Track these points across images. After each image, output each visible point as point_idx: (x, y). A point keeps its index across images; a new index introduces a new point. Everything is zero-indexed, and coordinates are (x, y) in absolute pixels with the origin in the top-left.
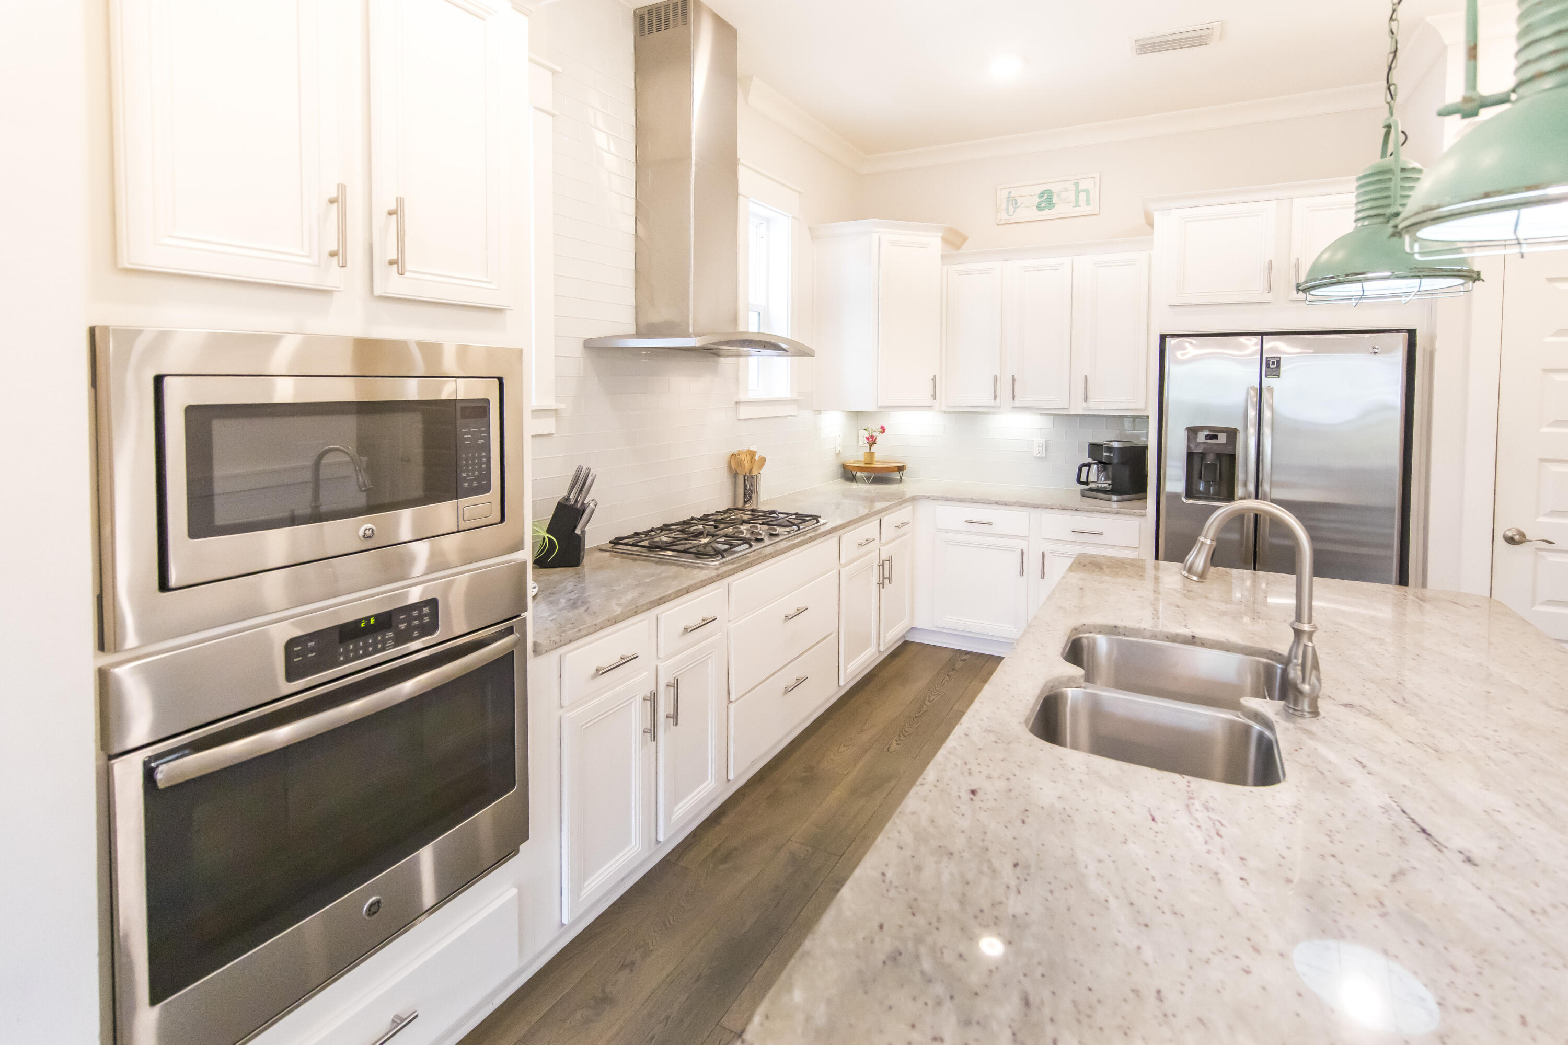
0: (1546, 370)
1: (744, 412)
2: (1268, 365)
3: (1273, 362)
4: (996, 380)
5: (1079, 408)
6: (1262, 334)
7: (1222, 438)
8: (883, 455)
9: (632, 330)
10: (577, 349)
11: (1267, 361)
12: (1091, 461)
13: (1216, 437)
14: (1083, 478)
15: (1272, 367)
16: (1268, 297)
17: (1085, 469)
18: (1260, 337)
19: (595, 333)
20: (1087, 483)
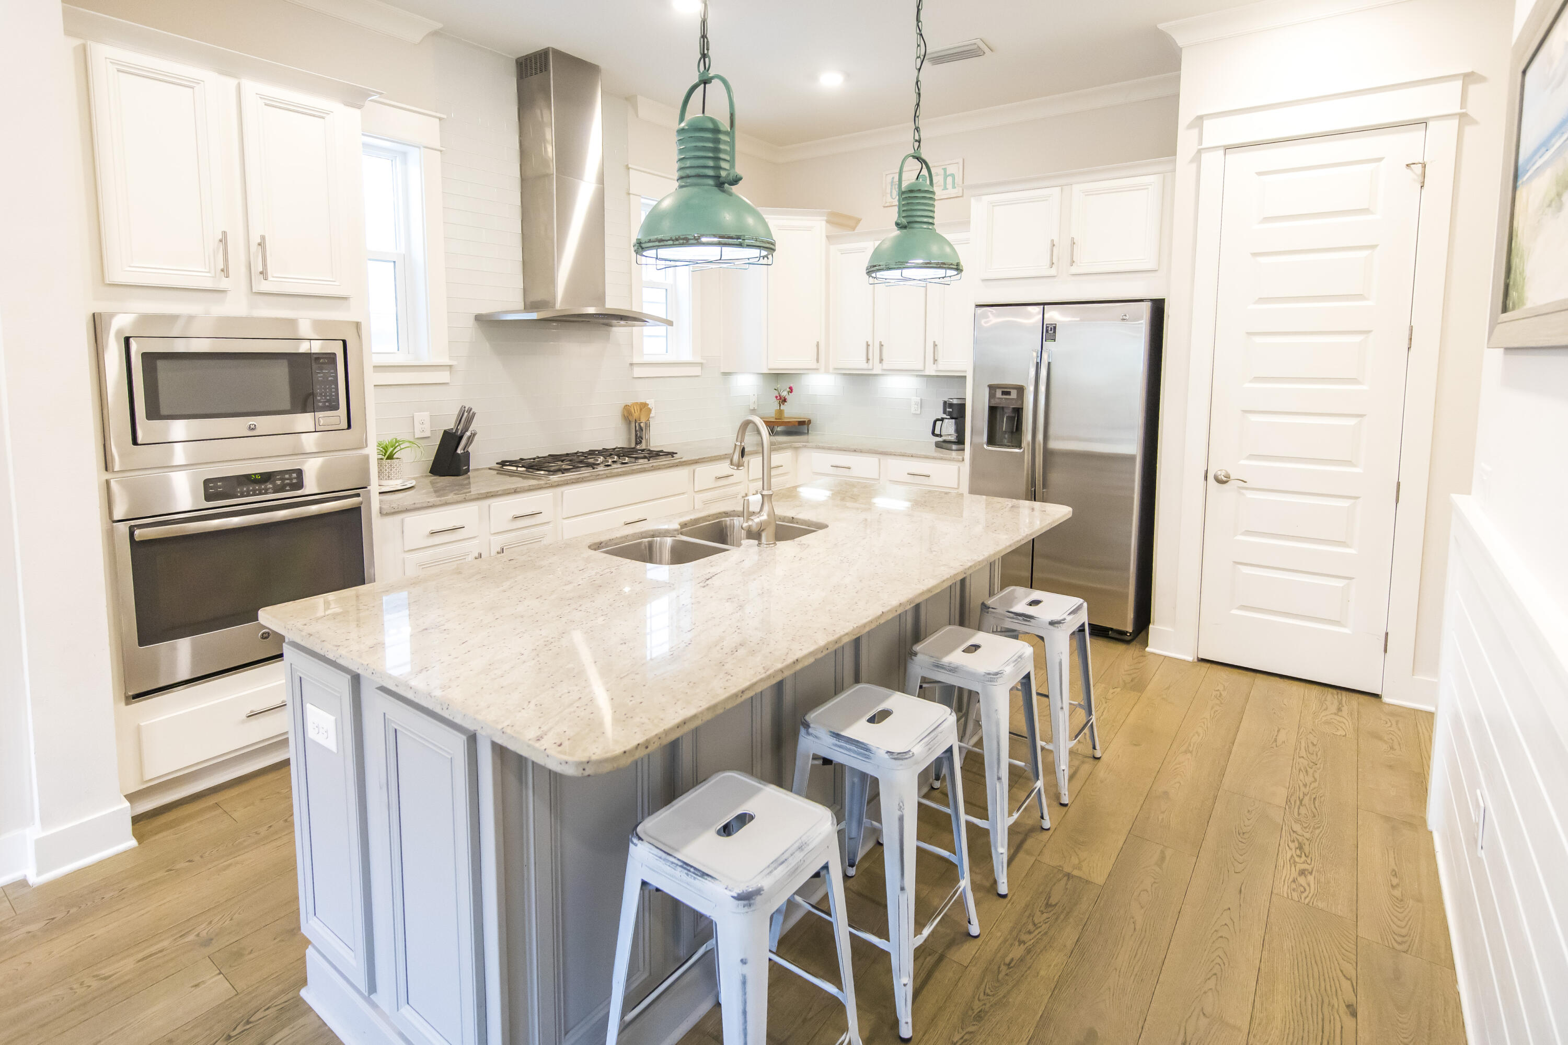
0: (1250, 334)
1: (638, 372)
2: (1047, 331)
3: (1051, 328)
4: (868, 345)
5: (931, 370)
6: (1044, 304)
7: (1014, 394)
8: (792, 411)
9: (521, 306)
10: (471, 321)
11: (1047, 327)
12: (945, 416)
13: (1008, 393)
14: (937, 432)
15: (1049, 332)
16: (1053, 272)
17: (939, 423)
18: (1042, 306)
19: (484, 310)
20: (940, 436)
